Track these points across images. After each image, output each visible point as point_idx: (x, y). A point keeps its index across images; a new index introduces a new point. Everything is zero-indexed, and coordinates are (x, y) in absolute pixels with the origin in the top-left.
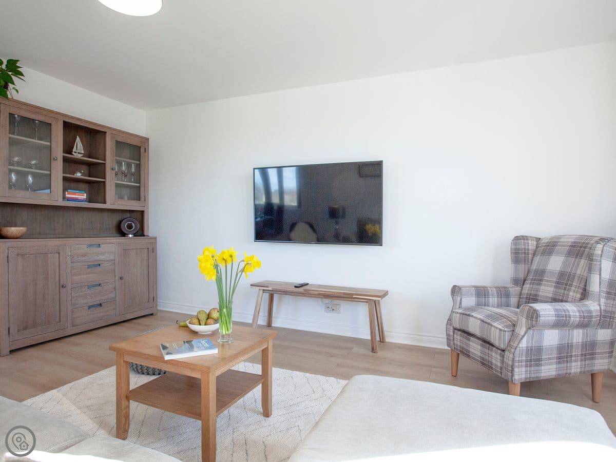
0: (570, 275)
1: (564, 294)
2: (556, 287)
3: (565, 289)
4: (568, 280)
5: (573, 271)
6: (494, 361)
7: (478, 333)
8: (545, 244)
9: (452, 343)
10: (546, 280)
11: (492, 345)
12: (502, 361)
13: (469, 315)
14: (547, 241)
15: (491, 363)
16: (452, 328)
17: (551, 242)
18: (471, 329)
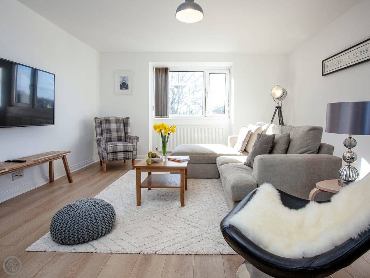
5: (120, 127)
6: (129, 156)
7: (122, 150)
8: (104, 120)
9: (107, 159)
10: (113, 132)
11: (128, 151)
12: (133, 155)
13: (117, 145)
14: (104, 119)
15: (128, 157)
16: (106, 154)
17: (106, 119)
18: (119, 150)
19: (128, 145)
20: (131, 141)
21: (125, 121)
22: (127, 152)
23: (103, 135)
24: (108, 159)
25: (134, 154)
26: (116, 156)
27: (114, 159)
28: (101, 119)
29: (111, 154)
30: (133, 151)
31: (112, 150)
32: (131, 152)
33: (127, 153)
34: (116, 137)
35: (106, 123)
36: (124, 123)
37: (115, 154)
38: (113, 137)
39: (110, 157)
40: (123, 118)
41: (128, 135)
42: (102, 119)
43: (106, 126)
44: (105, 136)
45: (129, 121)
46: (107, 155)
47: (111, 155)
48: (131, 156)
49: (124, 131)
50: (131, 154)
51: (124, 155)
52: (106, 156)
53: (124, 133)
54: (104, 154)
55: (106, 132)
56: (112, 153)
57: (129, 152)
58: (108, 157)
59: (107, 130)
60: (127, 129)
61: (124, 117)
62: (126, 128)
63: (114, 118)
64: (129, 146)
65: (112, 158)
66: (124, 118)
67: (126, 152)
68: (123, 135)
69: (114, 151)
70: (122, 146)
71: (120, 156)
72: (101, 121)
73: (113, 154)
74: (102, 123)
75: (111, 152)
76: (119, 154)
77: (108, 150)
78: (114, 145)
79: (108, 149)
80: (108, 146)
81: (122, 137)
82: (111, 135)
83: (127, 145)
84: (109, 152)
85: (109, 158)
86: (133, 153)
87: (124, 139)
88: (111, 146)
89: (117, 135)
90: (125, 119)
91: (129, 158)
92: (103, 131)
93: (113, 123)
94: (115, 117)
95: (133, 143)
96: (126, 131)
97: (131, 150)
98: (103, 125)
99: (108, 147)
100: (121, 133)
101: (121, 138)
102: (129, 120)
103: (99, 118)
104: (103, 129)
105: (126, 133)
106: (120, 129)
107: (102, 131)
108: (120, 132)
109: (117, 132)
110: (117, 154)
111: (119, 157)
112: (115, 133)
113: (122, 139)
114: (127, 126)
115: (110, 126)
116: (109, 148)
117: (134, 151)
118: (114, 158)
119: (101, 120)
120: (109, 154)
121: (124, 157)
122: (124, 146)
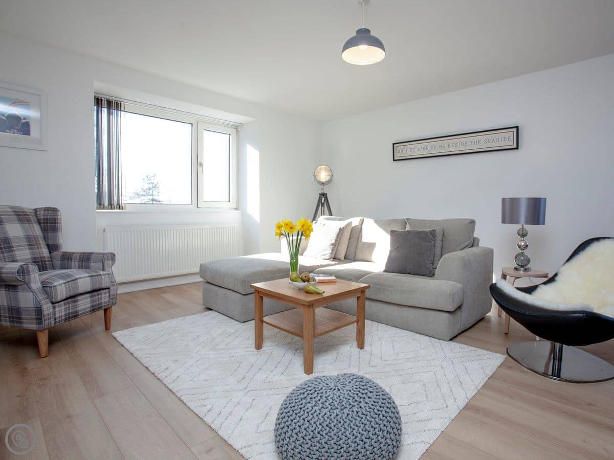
1: (40, 252)
2: (30, 249)
3: (38, 248)
4: (36, 242)
5: (34, 234)
7: (88, 288)
9: (52, 320)
10: (16, 246)
13: (77, 279)
16: (50, 305)
18: (80, 289)
19: (101, 275)
22: (99, 292)
24: (55, 319)
25: (111, 293)
26: (75, 307)
29: (62, 303)
30: (109, 288)
31: (66, 293)
32: (107, 290)
33: (98, 295)
37: (72, 302)
39: (61, 311)
46: (54, 308)
47: (63, 308)
48: (107, 299)
49: (45, 243)
50: (107, 295)
51: (92, 302)
52: (51, 310)
54: (44, 307)
56: (65, 300)
57: (102, 291)
58: (55, 313)
60: (57, 238)
63: (10, 210)
64: (103, 276)
65: (66, 315)
67: (96, 293)
68: (45, 252)
69: (71, 294)
70: (89, 279)
71: (84, 303)
73: (69, 303)
75: (64, 297)
76: (81, 300)
77: (56, 296)
78: (69, 280)
79: (56, 292)
80: (56, 284)
81: (45, 259)
83: (97, 275)
84: (58, 299)
85: (57, 315)
86: (109, 292)
89: (33, 254)
93: (10, 221)
96: (51, 243)
97: (107, 286)
99: (55, 286)
100: (41, 248)
101: (42, 261)
106: (35, 238)
109: (31, 246)
110: (77, 301)
111: (83, 307)
112: (25, 249)
113: (45, 265)
115: (5, 231)
116: (58, 288)
117: (111, 288)
118: (69, 314)
120: (57, 305)
121: (93, 306)
122: (93, 277)
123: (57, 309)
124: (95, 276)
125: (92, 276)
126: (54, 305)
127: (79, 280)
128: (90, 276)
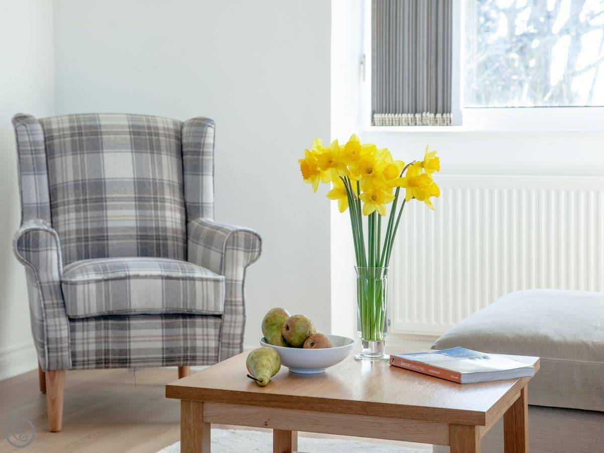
0: (155, 184)
1: (158, 216)
2: (139, 208)
3: (156, 208)
4: (155, 193)
5: (158, 177)
6: (199, 344)
7: (158, 304)
8: (68, 132)
9: (66, 354)
10: (113, 199)
11: (191, 316)
12: (220, 336)
13: (128, 277)
14: (67, 125)
15: (194, 349)
16: (64, 321)
17: (80, 128)
18: (137, 303)
19: (193, 279)
20: (215, 256)
21: (184, 141)
22: (189, 321)
23: (61, 218)
24: (74, 355)
25: (226, 330)
26: (122, 340)
27: (111, 357)
28: (50, 123)
29: (93, 323)
30: (219, 316)
31: (99, 305)
32: (211, 321)
33: (185, 326)
34: (134, 233)
35: (77, 148)
36: (181, 153)
37: (114, 328)
38: (114, 229)
40: (175, 123)
41: (203, 220)
42: (54, 126)
43: (75, 167)
44: (70, 220)
45: (209, 140)
46: (72, 330)
47: (92, 334)
49: (178, 198)
50: (212, 331)
51: (167, 338)
52: (65, 333)
53: (178, 206)
54: (51, 321)
55: (77, 202)
56: (97, 318)
58: (73, 341)
59: (80, 186)
60: (199, 188)
61: (184, 117)
62: (189, 178)
63: (127, 123)
64: (198, 284)
65: (98, 352)
66: (182, 125)
67: (180, 321)
68: (172, 218)
69: (112, 308)
70: (159, 281)
71: (146, 339)
72: (49, 138)
73: (107, 328)
74: (57, 149)
75: (94, 311)
76: (136, 328)
77: (75, 304)
78: (111, 275)
79: (74, 296)
80: (79, 278)
81: (169, 234)
82: (102, 219)
83: (184, 279)
84: (81, 313)
85: (79, 348)
86: (220, 327)
87: (181, 244)
88: (93, 276)
89: (141, 218)
90: (185, 130)
91: (199, 354)
92: (60, 195)
93: (116, 147)
94: (131, 117)
95: (221, 270)
96: (189, 199)
97: (211, 310)
98: (58, 160)
99: (74, 284)
100: (163, 208)
101: (158, 238)
102: (210, 131)
103: (41, 122)
104: (59, 180)
105: (190, 211)
106: (157, 186)
107: (53, 192)
108: (158, 202)
109: (141, 201)
111: (142, 346)
112: (128, 208)
113: (165, 246)
114: (198, 169)
115: (98, 167)
116: (80, 288)
117: (227, 317)
118: (107, 352)
119: (50, 131)
120: (79, 324)
121: (169, 350)
122: (171, 281)
123: (79, 335)
124: (177, 278)
125: (169, 278)
126: (73, 324)
127: (132, 281)
128: (162, 277)
